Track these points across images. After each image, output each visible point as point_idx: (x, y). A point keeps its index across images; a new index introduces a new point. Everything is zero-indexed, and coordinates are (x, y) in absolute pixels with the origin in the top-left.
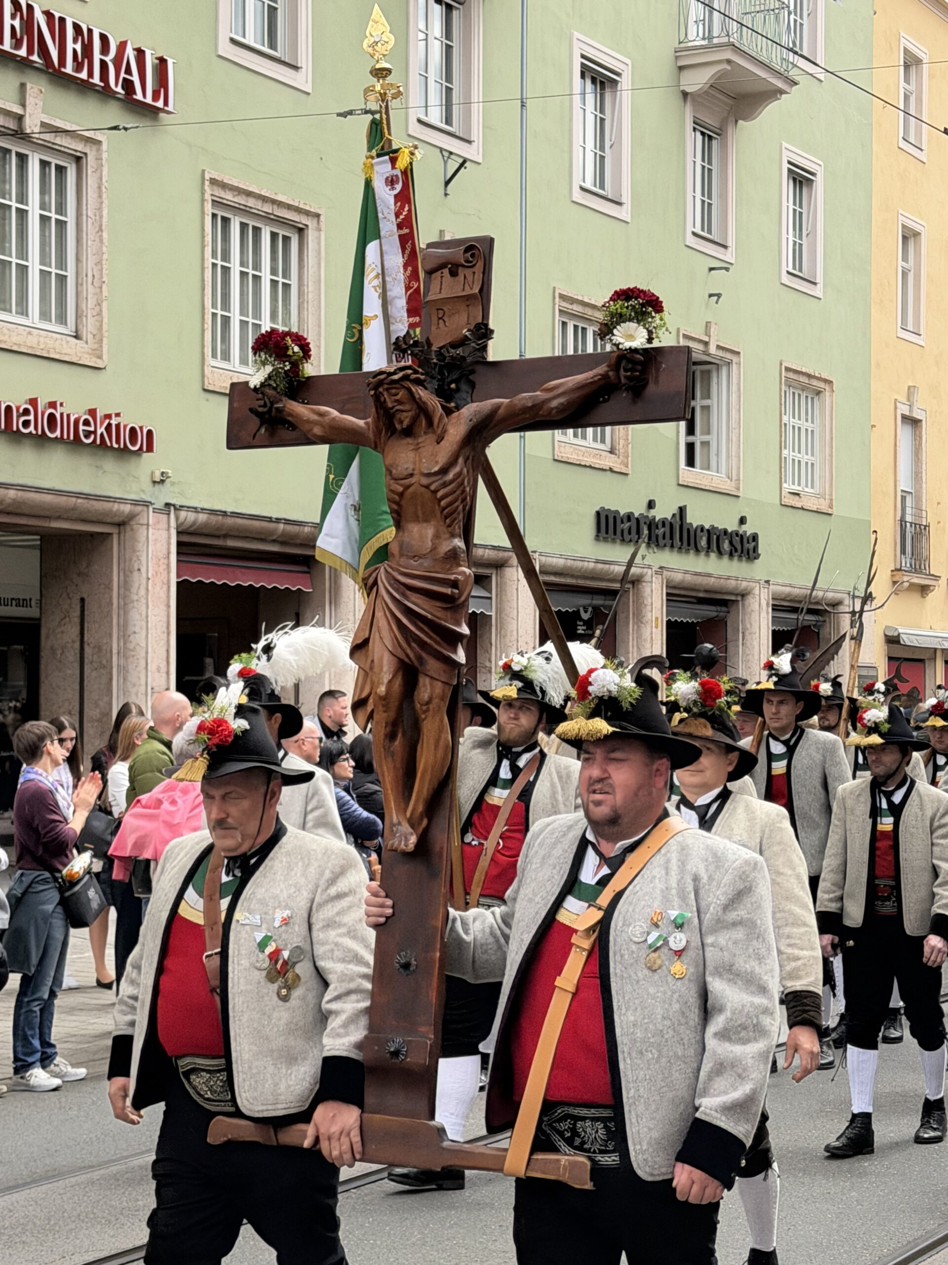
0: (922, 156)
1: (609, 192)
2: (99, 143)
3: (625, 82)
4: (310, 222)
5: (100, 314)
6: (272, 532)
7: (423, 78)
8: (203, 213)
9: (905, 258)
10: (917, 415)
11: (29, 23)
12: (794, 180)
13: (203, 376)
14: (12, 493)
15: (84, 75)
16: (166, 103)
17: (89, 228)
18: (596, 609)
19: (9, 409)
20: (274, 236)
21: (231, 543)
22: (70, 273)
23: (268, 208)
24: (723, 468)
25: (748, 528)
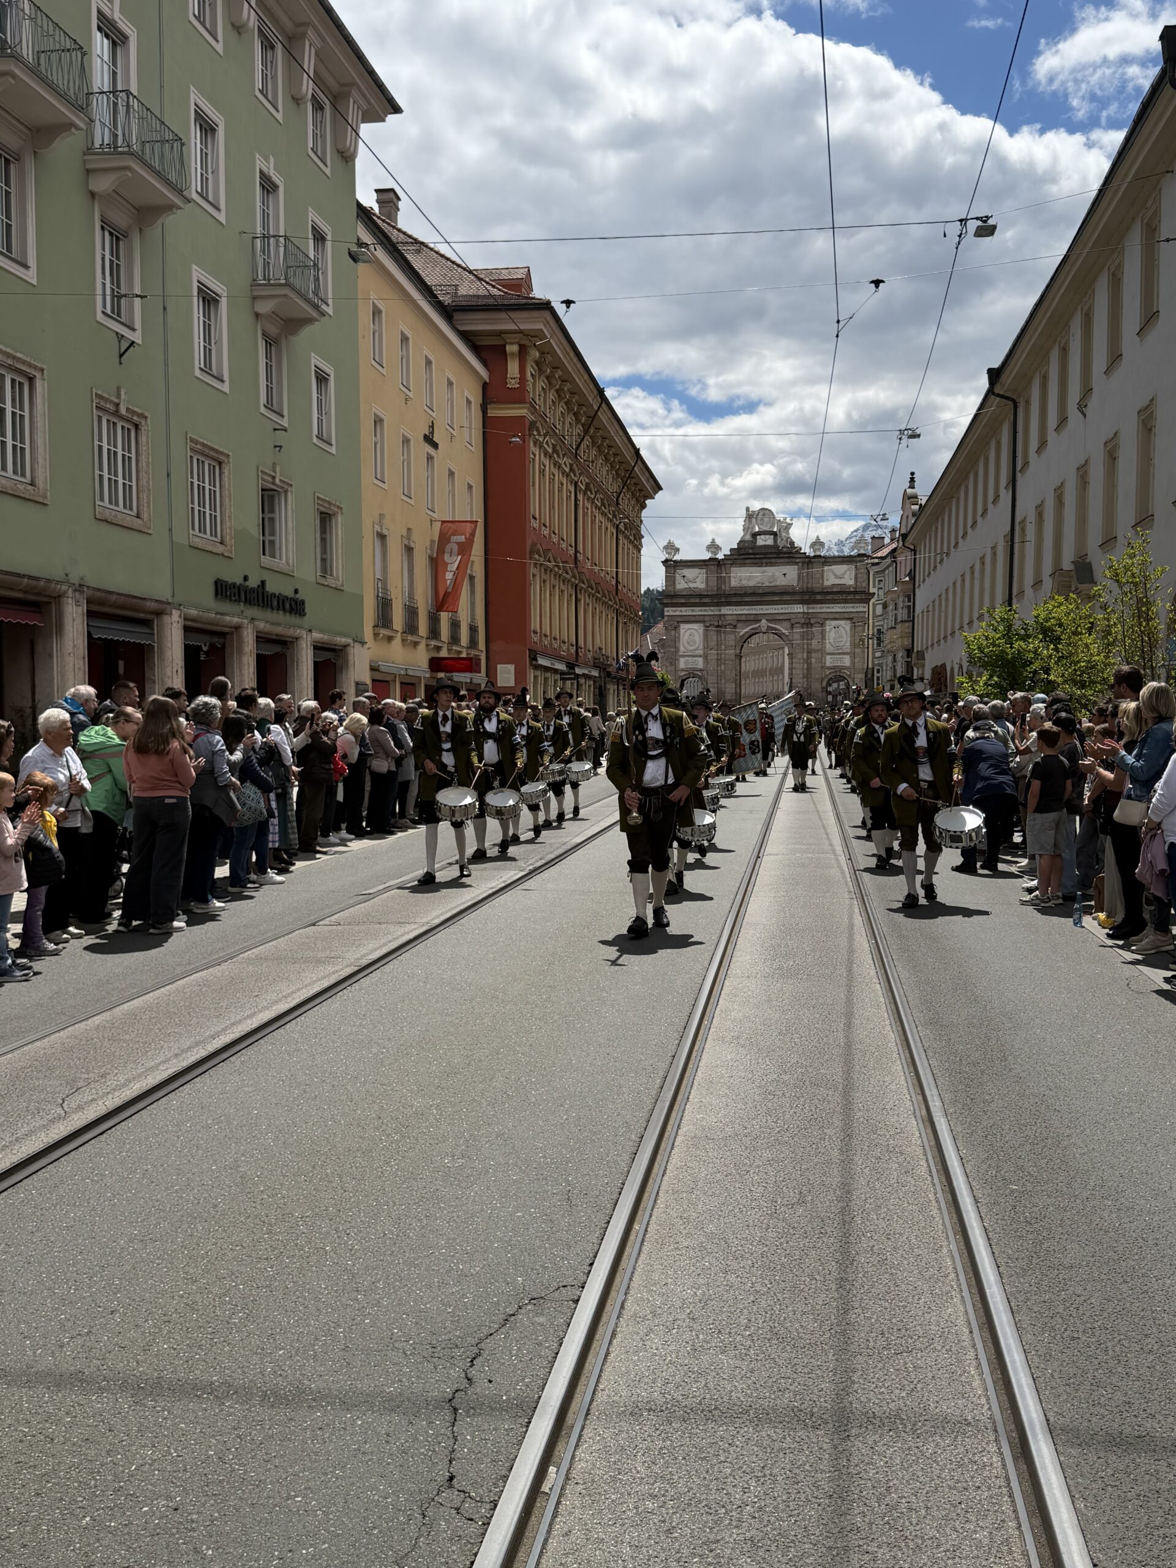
0: (384, 371)
1: (214, 372)
3: (224, 302)
4: (36, 374)
9: (375, 436)
10: (385, 532)
12: (317, 378)
18: (213, 645)
20: (13, 381)
23: (10, 362)
24: (283, 557)
25: (300, 596)
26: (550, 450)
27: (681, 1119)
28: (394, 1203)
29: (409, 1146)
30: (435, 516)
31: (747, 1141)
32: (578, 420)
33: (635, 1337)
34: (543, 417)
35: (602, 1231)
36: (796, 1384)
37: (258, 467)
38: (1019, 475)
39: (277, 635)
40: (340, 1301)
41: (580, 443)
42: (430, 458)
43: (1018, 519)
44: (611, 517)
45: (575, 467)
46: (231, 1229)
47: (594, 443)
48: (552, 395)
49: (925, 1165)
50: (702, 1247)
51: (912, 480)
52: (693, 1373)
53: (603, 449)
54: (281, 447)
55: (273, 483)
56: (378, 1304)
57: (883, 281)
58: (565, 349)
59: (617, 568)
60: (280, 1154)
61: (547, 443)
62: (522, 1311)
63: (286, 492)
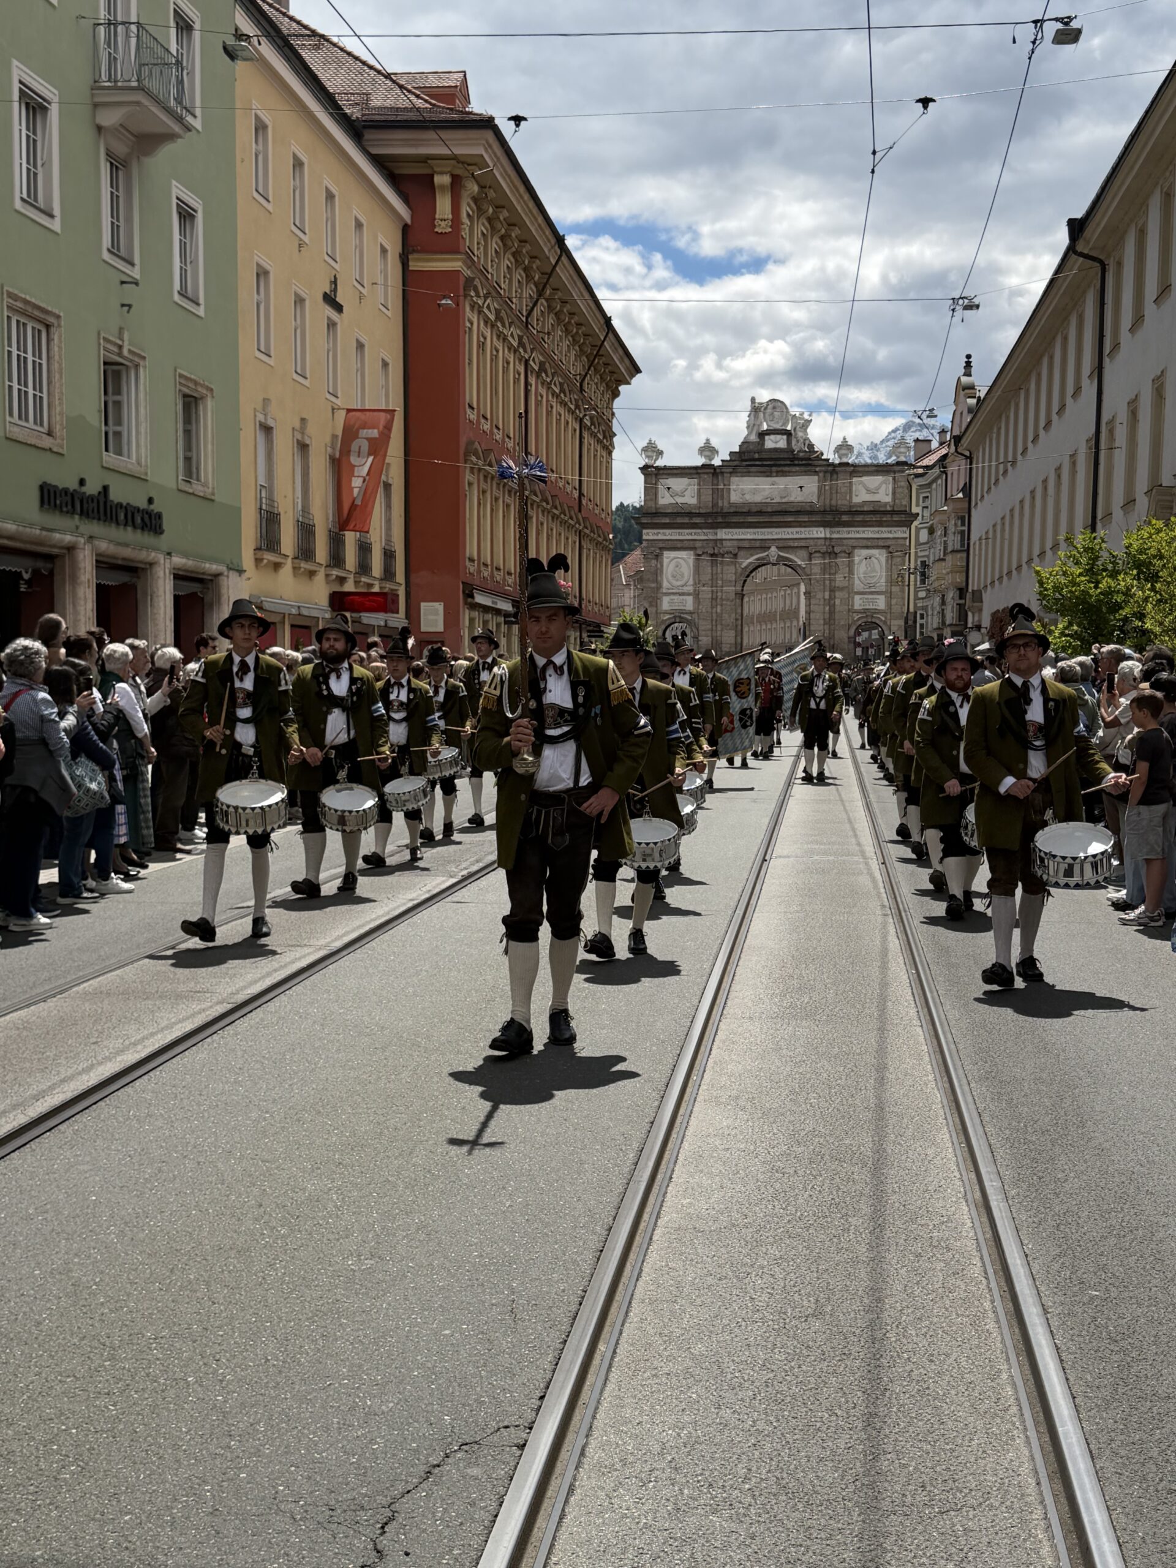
0: (270, 208)
1: (42, 204)
3: (54, 110)
9: (258, 292)
10: (270, 423)
12: (181, 214)
24: (133, 455)
25: (155, 507)
26: (492, 317)
27: (662, 1206)
28: (280, 1318)
29: (299, 1243)
30: (338, 402)
31: (748, 1233)
32: (529, 278)
33: (600, 1493)
34: (483, 272)
35: (556, 1354)
36: (811, 1553)
37: (99, 334)
38: (1106, 361)
39: (124, 559)
40: (207, 1449)
41: (532, 309)
42: (331, 325)
43: (1105, 417)
44: (573, 407)
45: (525, 340)
46: (60, 1354)
47: (550, 308)
48: (494, 244)
49: (979, 1264)
50: (687, 1373)
51: (968, 365)
52: (676, 1540)
53: (562, 317)
54: (130, 306)
55: (120, 354)
56: (258, 1453)
57: (933, 101)
58: (512, 182)
59: (580, 475)
60: (127, 1254)
61: (488, 307)
62: (450, 1460)
63: (137, 366)
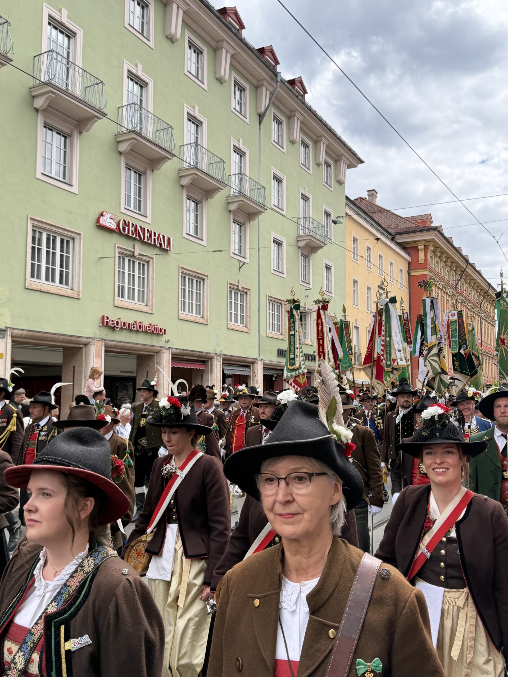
0: (358, 262)
1: (280, 270)
2: (153, 258)
3: (284, 244)
4: (206, 278)
5: (153, 300)
6: (196, 354)
7: (234, 243)
8: (179, 275)
9: (354, 287)
10: (358, 326)
11: (136, 229)
12: (326, 268)
13: (178, 315)
14: (130, 345)
15: (149, 242)
16: (170, 248)
17: (150, 279)
18: (278, 374)
19: (129, 324)
20: (197, 281)
21: (185, 357)
22: (145, 290)
23: (195, 274)
24: (309, 339)
26: (441, 287)
32: (456, 273)
34: (437, 274)
41: (458, 283)
44: (477, 313)
45: (455, 293)
47: (466, 282)
48: (442, 264)
53: (471, 284)
54: (308, 296)
61: (439, 284)
